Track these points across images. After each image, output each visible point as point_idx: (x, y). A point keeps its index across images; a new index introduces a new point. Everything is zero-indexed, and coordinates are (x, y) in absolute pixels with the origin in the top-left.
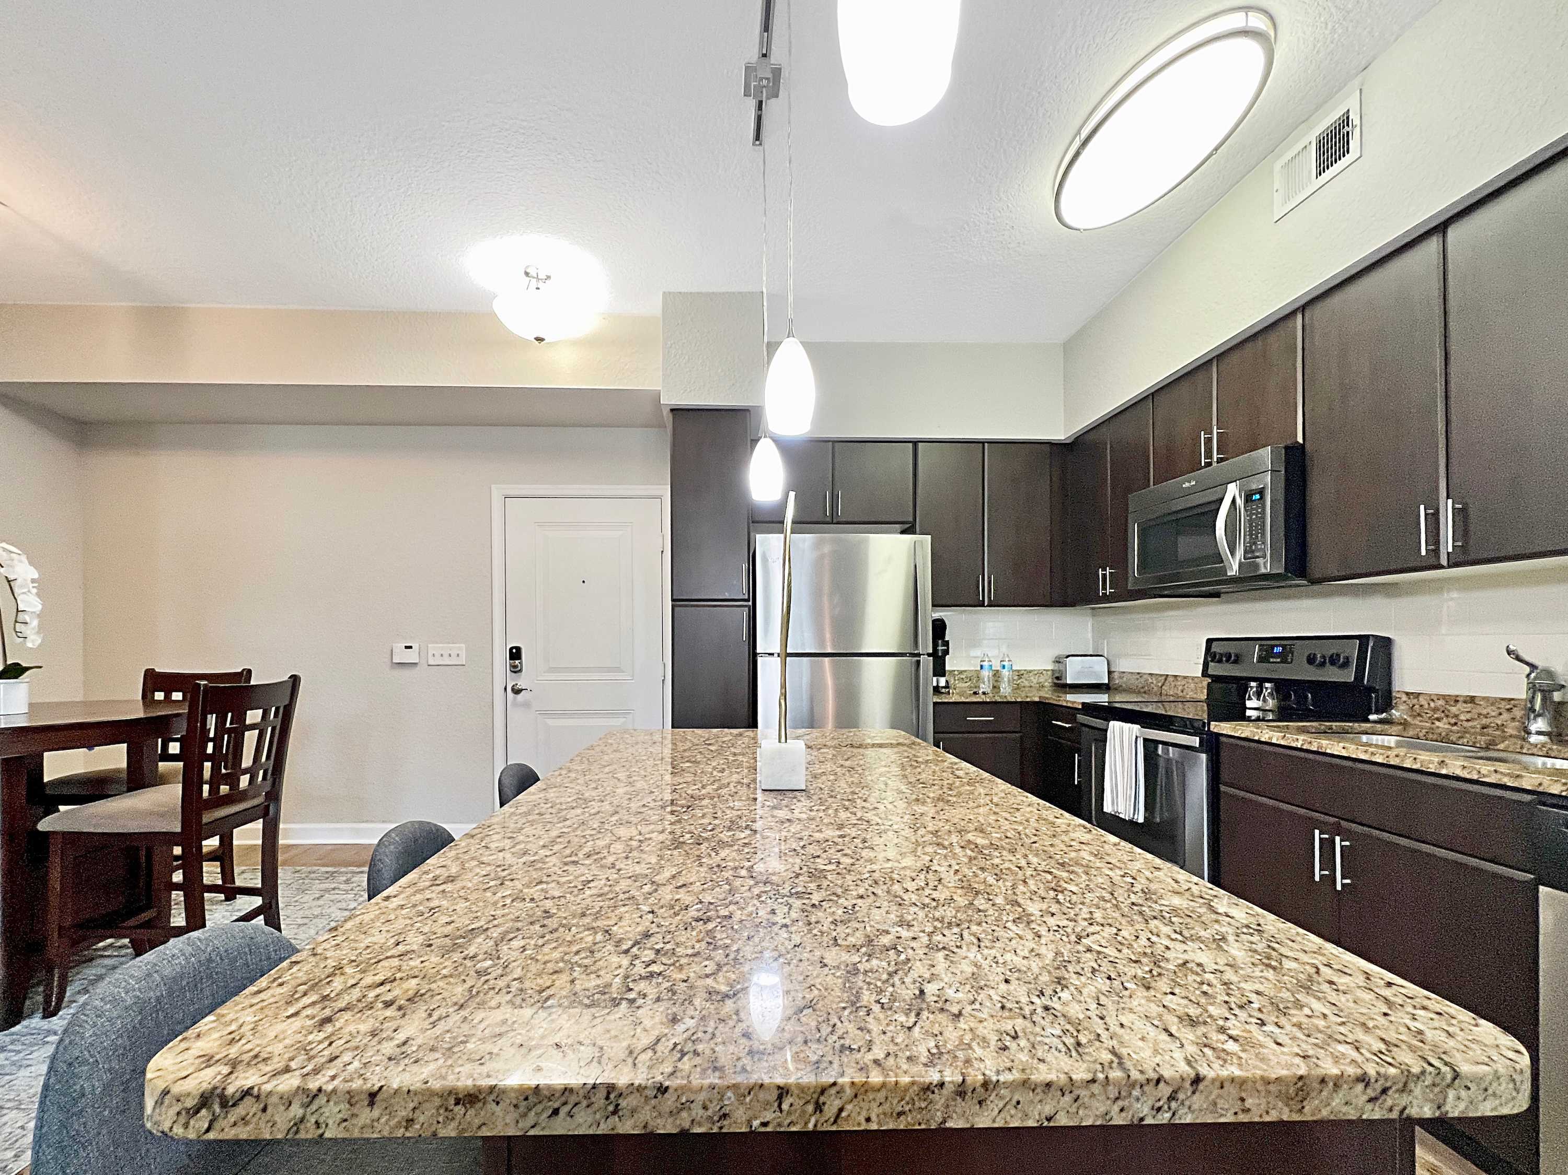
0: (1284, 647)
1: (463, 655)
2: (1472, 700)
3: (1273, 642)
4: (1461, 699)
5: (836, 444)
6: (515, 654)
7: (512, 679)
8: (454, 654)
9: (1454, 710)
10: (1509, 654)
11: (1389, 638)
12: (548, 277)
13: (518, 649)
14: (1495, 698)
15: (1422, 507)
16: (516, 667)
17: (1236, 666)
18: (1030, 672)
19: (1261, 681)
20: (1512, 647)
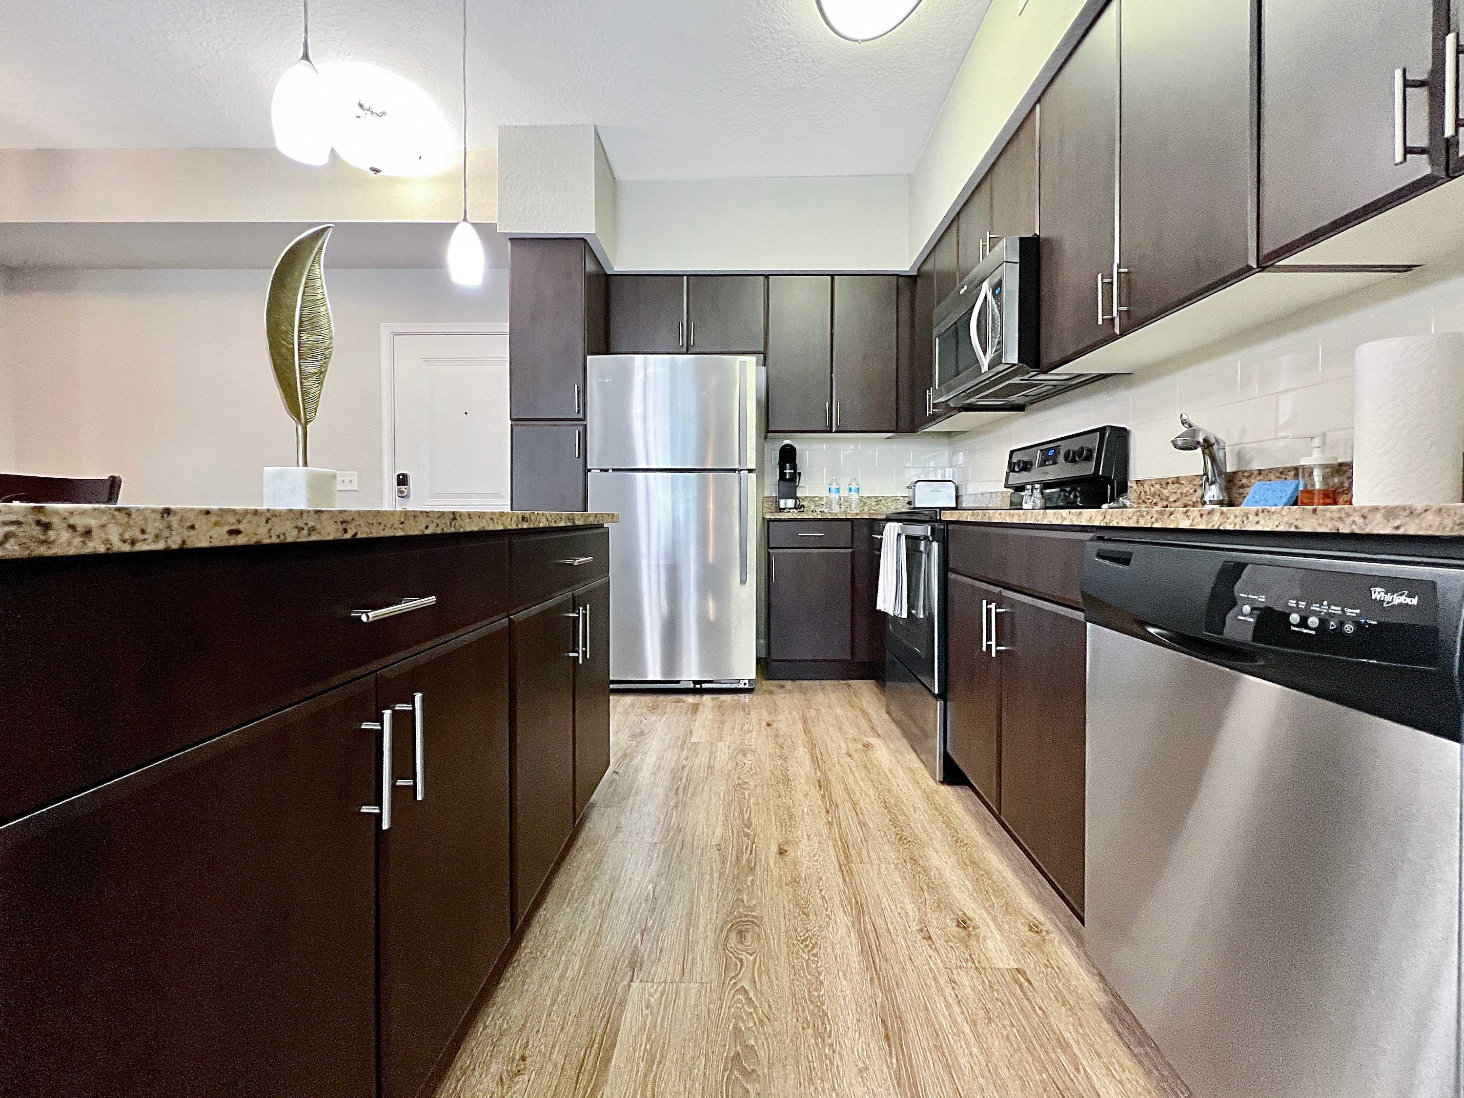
0: (1054, 448)
1: (355, 479)
2: (1177, 481)
3: (1046, 447)
4: (1170, 481)
5: (690, 277)
6: (402, 480)
7: (400, 505)
8: (347, 480)
9: (1166, 492)
10: (1183, 424)
11: (1125, 429)
12: (384, 113)
13: (405, 476)
14: (1192, 476)
15: (1100, 276)
16: (402, 492)
17: (1024, 473)
18: (888, 498)
19: (1032, 484)
20: (1184, 417)
